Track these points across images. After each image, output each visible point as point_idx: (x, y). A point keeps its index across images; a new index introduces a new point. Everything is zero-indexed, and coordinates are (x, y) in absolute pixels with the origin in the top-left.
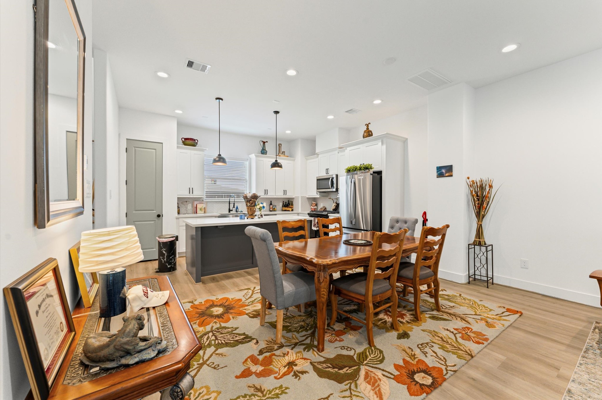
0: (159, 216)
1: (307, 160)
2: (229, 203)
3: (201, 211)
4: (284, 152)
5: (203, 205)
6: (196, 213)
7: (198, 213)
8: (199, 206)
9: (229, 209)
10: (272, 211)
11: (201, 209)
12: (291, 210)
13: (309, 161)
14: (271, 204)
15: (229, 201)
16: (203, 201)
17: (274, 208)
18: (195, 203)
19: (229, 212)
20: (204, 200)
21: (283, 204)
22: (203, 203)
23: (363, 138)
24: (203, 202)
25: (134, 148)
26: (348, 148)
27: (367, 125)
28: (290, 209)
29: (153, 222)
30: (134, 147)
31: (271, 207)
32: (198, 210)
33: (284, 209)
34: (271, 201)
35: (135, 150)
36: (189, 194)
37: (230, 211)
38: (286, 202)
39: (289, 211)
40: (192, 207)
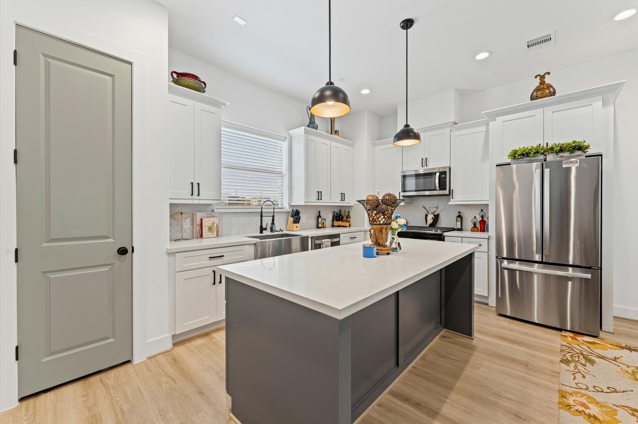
0: (123, 251)
1: (374, 146)
2: (261, 216)
3: (210, 233)
4: (338, 131)
5: (214, 220)
6: (201, 236)
7: (204, 236)
8: (206, 223)
9: (261, 227)
10: (320, 228)
11: (210, 229)
12: (348, 226)
13: (377, 148)
14: (319, 216)
15: (260, 210)
16: (213, 211)
17: (323, 223)
18: (199, 216)
19: (261, 232)
20: (215, 210)
21: (334, 215)
22: (213, 217)
23: (531, 100)
24: (213, 214)
25: (42, 59)
26: (497, 118)
27: (542, 77)
28: (347, 224)
29: (106, 269)
30: (45, 55)
31: (320, 221)
32: (205, 229)
33: (336, 223)
34: (319, 212)
35: (48, 64)
36: (190, 197)
37: (262, 229)
38: (337, 213)
39: (346, 227)
40: (193, 224)
